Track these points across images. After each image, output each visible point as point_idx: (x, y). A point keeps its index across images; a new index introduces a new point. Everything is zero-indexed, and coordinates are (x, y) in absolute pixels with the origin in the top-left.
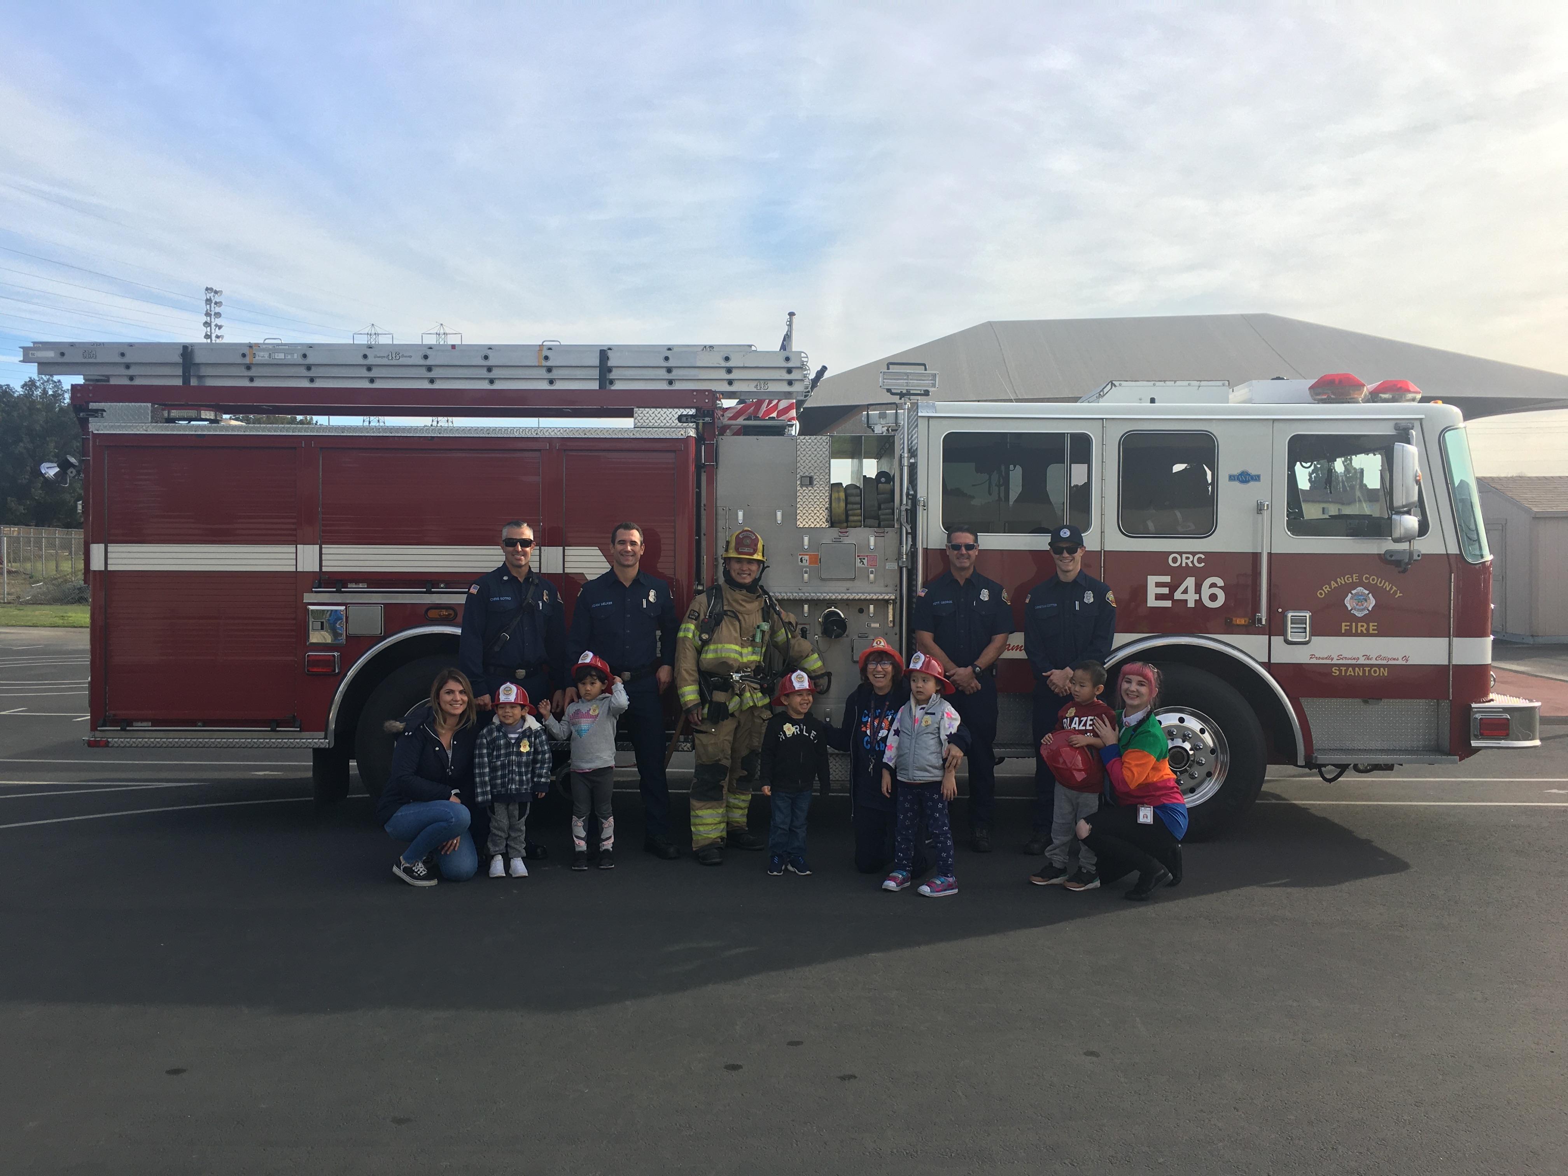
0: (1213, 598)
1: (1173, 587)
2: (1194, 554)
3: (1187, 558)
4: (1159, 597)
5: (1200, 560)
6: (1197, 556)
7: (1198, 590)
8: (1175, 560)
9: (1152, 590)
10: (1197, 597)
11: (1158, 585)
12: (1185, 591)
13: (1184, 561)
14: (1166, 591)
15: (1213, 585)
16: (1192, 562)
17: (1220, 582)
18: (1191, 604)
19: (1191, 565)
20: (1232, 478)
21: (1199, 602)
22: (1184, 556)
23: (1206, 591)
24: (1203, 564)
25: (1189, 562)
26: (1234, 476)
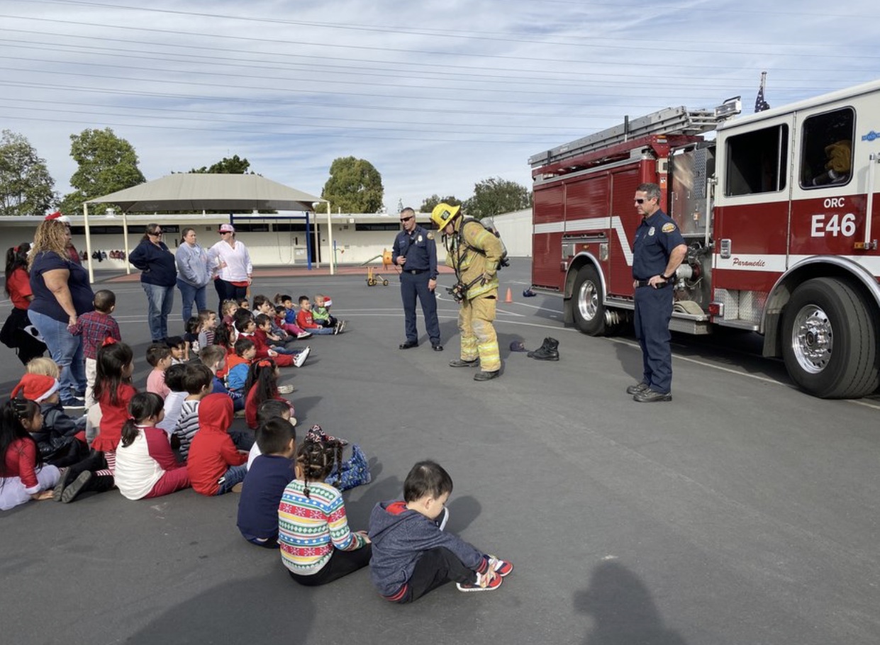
0: (848, 229)
1: (826, 222)
2: (838, 198)
3: (835, 201)
4: (818, 230)
5: (842, 202)
6: (840, 199)
7: (839, 224)
8: (827, 203)
9: (815, 225)
10: (838, 229)
11: (818, 221)
12: (832, 225)
13: (833, 203)
14: (821, 225)
15: (849, 220)
16: (837, 204)
17: (852, 217)
18: (835, 234)
19: (836, 206)
20: (864, 138)
21: (840, 232)
22: (833, 200)
23: (844, 224)
24: (843, 205)
25: (835, 203)
26: (865, 136)
